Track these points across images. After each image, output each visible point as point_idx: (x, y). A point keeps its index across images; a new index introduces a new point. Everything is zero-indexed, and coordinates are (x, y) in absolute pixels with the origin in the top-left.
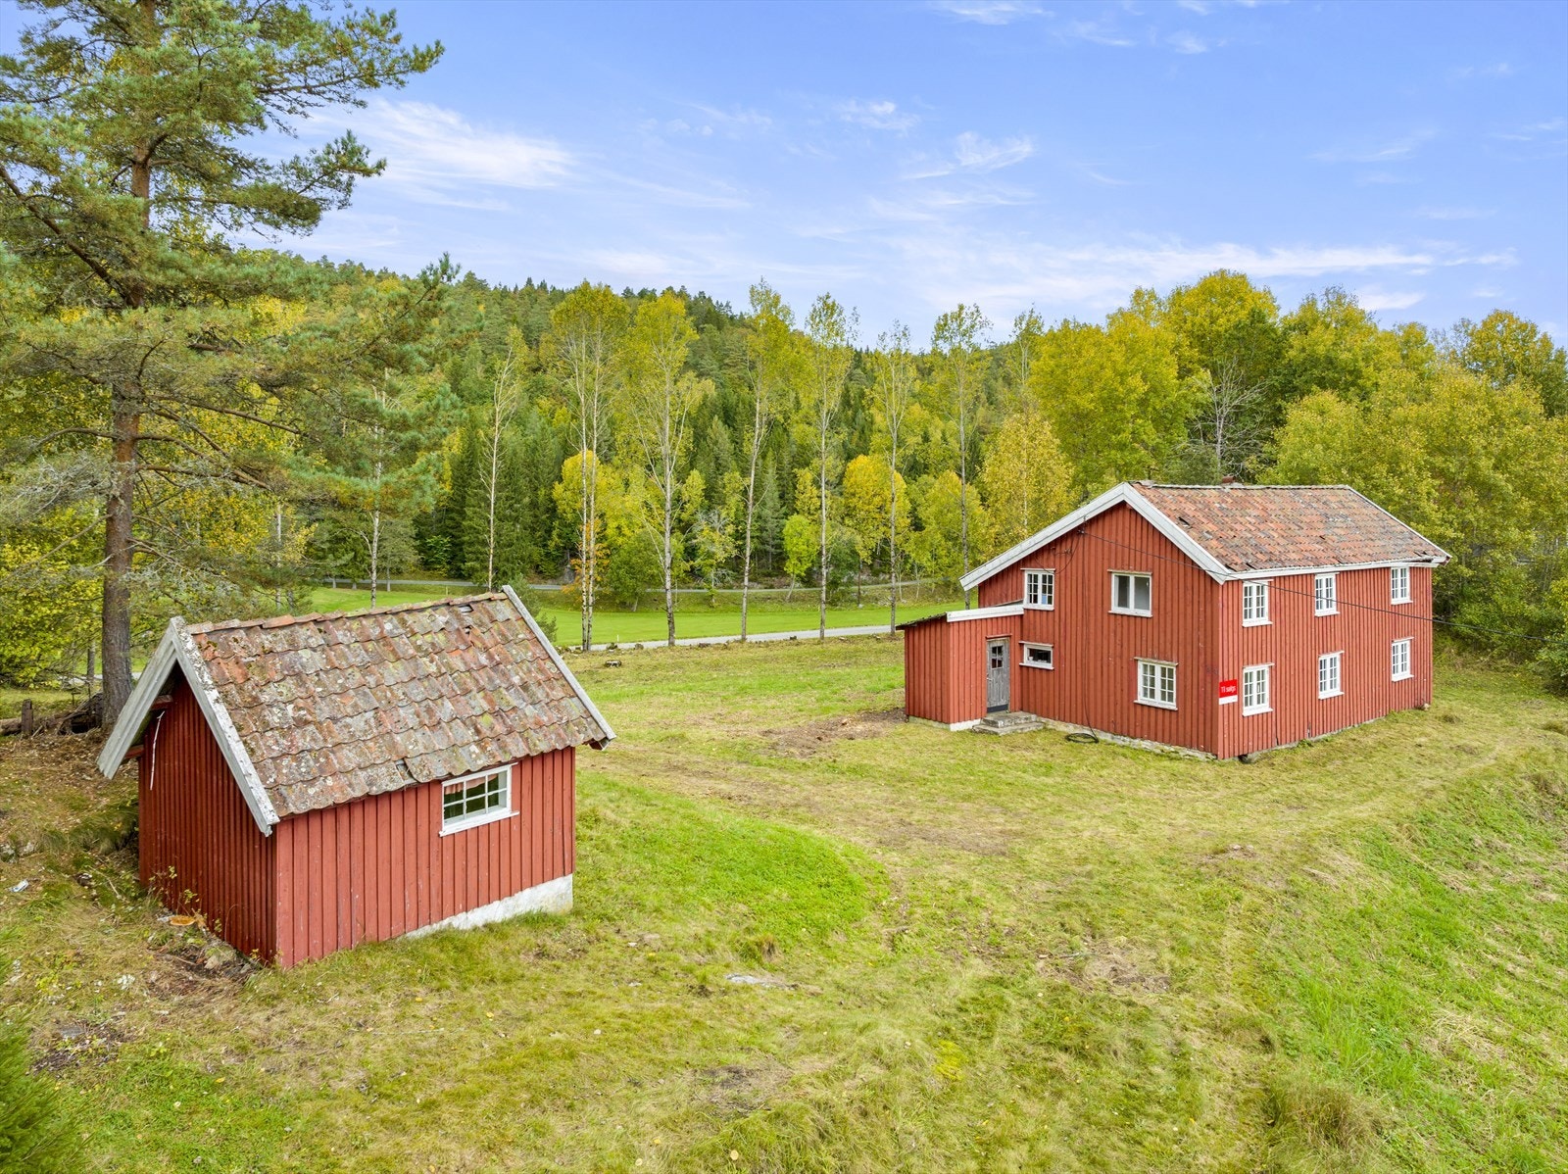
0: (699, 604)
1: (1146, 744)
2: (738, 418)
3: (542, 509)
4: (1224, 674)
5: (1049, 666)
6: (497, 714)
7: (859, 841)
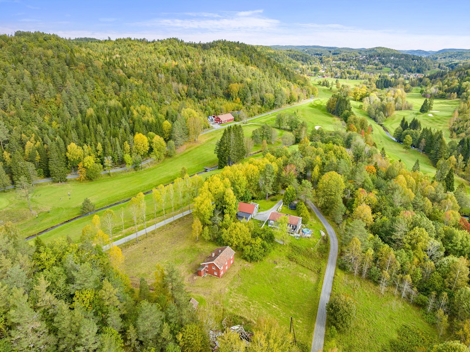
1: (215, 277)
4: (220, 273)
5: (208, 271)
7: (203, 295)
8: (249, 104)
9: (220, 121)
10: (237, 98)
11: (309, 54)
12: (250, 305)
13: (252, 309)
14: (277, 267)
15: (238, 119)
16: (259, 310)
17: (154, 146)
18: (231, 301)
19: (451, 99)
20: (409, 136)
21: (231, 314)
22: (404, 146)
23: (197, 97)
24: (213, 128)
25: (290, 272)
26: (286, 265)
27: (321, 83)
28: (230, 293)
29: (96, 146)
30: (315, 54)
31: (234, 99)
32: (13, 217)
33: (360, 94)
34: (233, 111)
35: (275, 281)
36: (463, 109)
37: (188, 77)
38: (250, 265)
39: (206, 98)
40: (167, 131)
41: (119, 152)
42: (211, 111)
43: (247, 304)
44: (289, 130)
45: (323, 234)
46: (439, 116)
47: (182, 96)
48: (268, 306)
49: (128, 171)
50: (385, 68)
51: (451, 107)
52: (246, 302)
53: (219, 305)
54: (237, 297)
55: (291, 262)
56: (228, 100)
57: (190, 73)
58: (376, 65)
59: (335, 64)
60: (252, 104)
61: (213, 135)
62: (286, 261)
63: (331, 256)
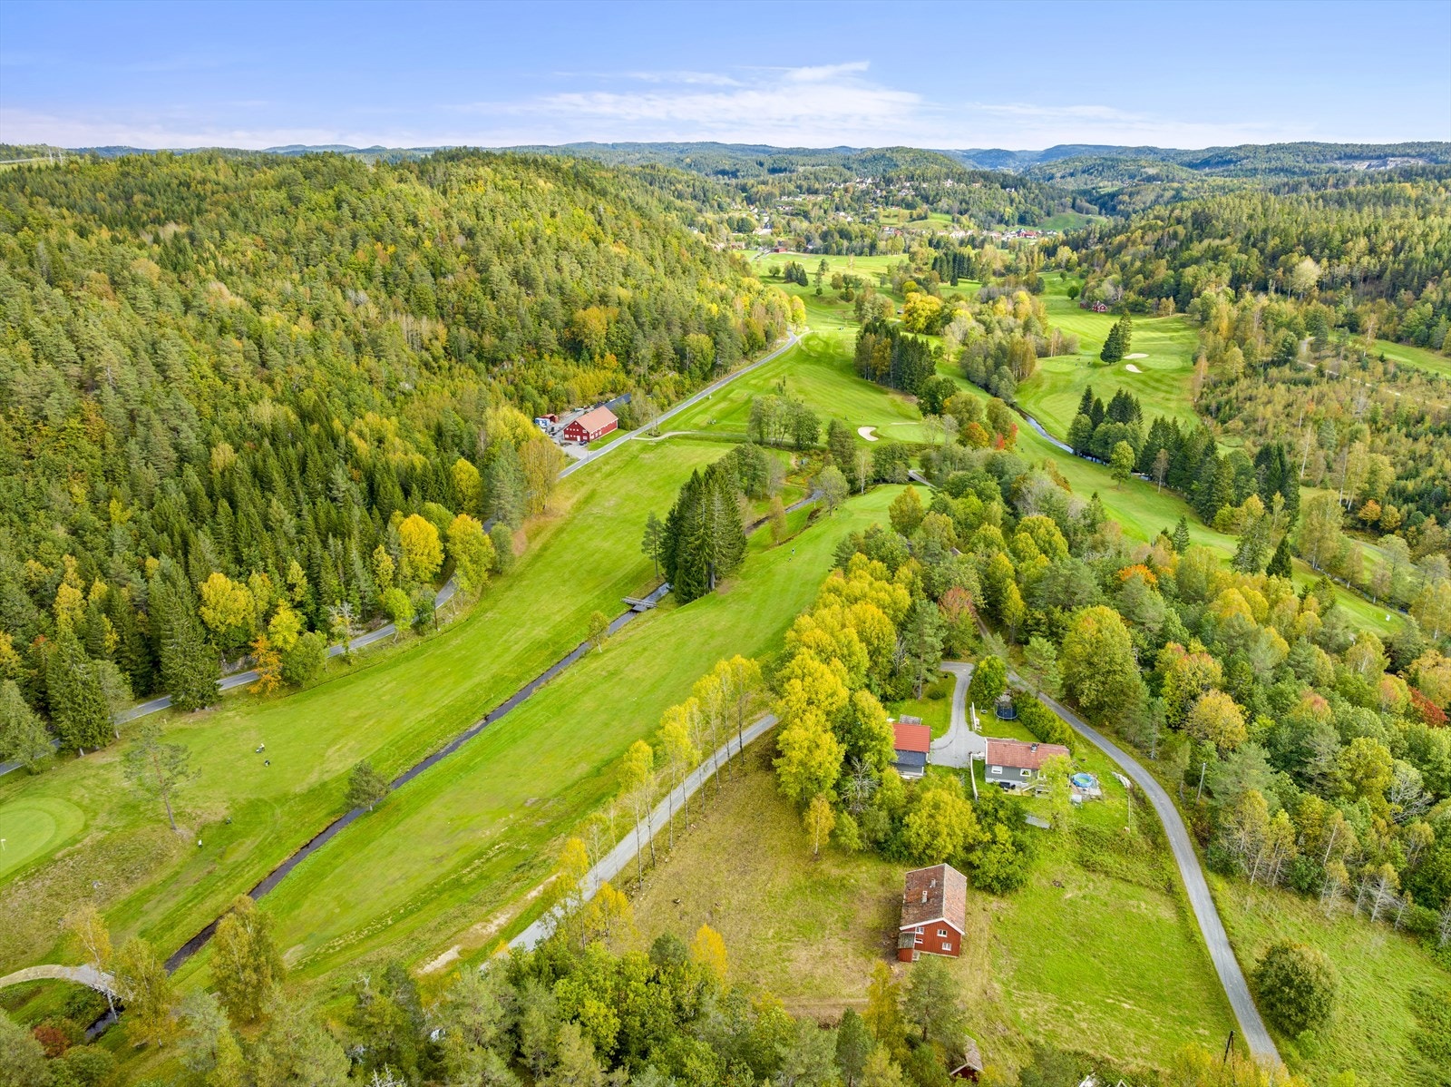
8: (642, 370)
9: (582, 435)
10: (608, 354)
11: (699, 171)
12: (1072, 1016)
13: (1083, 1025)
14: (1068, 895)
15: (629, 422)
16: (1100, 1023)
17: (457, 549)
18: (1026, 1016)
19: (1160, 316)
20: (1124, 443)
22: (1113, 471)
23: (480, 357)
24: (573, 461)
25: (1105, 904)
26: (1086, 886)
27: (778, 271)
28: (1009, 993)
29: (283, 572)
30: (717, 173)
31: (597, 357)
32: (127, 859)
33: (924, 314)
34: (601, 394)
35: (1086, 935)
36: (1215, 349)
37: (439, 294)
38: (1006, 904)
39: (509, 359)
40: (470, 492)
41: (363, 586)
42: (539, 400)
43: (1063, 1013)
44: (791, 448)
45: (1127, 782)
46: (1156, 371)
47: (435, 359)
48: (1113, 1008)
49: (399, 641)
50: (934, 215)
51: (1171, 339)
52: (1058, 1010)
53: (1008, 1033)
54: (1029, 1001)
56: (577, 361)
57: (440, 279)
58: (910, 206)
59: (789, 204)
60: (651, 368)
61: (583, 484)
62: (1079, 873)
63: (1172, 840)
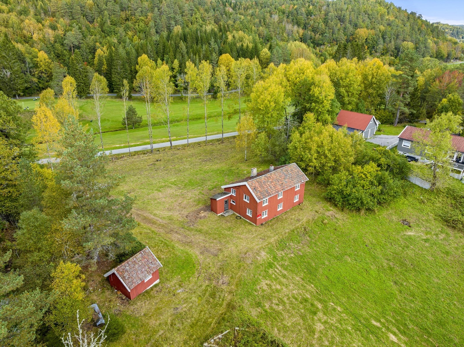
0: (179, 99)
1: (248, 220)
2: (188, 39)
3: (134, 72)
4: (258, 214)
5: (234, 204)
6: (149, 268)
7: (198, 253)
8: (378, 54)
12: (315, 313)
13: (319, 327)
14: (410, 233)
16: (341, 335)
18: (265, 287)
21: (247, 324)
25: (447, 253)
26: (437, 235)
28: (270, 265)
29: (172, 63)
37: (307, 21)
38: (339, 215)
39: (324, 44)
40: (264, 61)
43: (309, 306)
52: (306, 301)
53: (224, 287)
54: (284, 280)
55: (449, 231)
57: (309, 17)
